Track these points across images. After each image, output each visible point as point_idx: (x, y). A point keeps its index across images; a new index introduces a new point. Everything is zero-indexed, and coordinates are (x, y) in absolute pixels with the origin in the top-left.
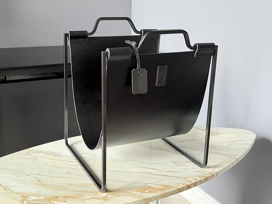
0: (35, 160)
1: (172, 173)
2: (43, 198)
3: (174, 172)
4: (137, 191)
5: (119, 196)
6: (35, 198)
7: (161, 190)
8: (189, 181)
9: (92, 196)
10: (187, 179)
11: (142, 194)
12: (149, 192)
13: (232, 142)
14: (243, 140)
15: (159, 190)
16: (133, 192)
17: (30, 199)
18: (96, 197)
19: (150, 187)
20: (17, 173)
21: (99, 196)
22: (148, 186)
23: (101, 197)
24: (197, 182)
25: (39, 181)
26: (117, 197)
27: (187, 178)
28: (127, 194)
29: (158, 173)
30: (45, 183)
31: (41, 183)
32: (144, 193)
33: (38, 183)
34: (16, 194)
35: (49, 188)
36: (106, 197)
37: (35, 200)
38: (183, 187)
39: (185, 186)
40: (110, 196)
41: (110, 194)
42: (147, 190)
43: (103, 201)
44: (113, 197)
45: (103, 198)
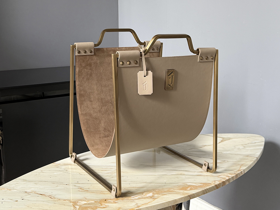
0: (67, 172)
2: (93, 202)
4: (179, 190)
5: (165, 195)
6: (86, 202)
8: (223, 178)
9: (139, 197)
11: (186, 192)
12: (191, 189)
13: (246, 144)
14: (255, 143)
15: (199, 187)
17: (81, 204)
18: (143, 197)
19: (190, 186)
20: (54, 183)
21: (146, 196)
22: (187, 184)
23: (149, 197)
24: (230, 178)
25: (81, 189)
26: (163, 195)
27: (220, 176)
28: (171, 193)
30: (88, 190)
31: (83, 190)
32: (187, 191)
33: (81, 190)
34: (64, 201)
35: (94, 193)
36: (153, 196)
37: (85, 204)
38: (220, 183)
39: (221, 182)
40: (156, 195)
41: (155, 194)
42: (188, 188)
43: (151, 200)
44: (159, 195)
45: (151, 197)
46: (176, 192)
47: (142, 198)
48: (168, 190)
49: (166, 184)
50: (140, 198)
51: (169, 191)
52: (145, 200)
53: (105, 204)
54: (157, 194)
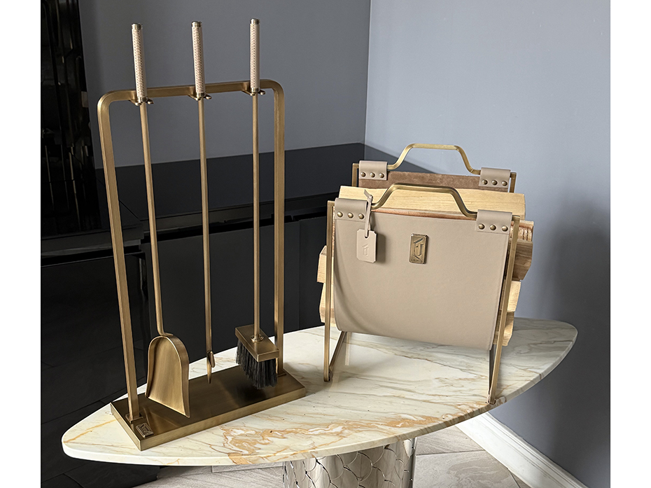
1: (437, 398)
2: (253, 432)
3: (439, 395)
4: (385, 425)
5: (360, 431)
6: (243, 432)
7: (420, 423)
8: (462, 410)
9: (321, 431)
10: (459, 407)
11: (393, 429)
12: (403, 426)
14: (555, 341)
15: (417, 423)
16: (379, 426)
17: (236, 434)
18: (327, 432)
19: (404, 419)
21: (330, 431)
22: (400, 416)
23: (335, 433)
24: (473, 411)
26: (356, 432)
27: (459, 405)
28: (371, 429)
29: (415, 397)
32: (395, 428)
36: (341, 432)
37: (241, 435)
38: (453, 419)
39: (455, 417)
40: (346, 431)
41: (346, 429)
42: (399, 423)
43: (337, 438)
44: (351, 432)
45: (338, 434)
46: (378, 428)
47: (325, 434)
48: (367, 424)
49: (369, 413)
50: (322, 434)
51: (369, 426)
52: (328, 437)
53: (270, 438)
54: (349, 429)
